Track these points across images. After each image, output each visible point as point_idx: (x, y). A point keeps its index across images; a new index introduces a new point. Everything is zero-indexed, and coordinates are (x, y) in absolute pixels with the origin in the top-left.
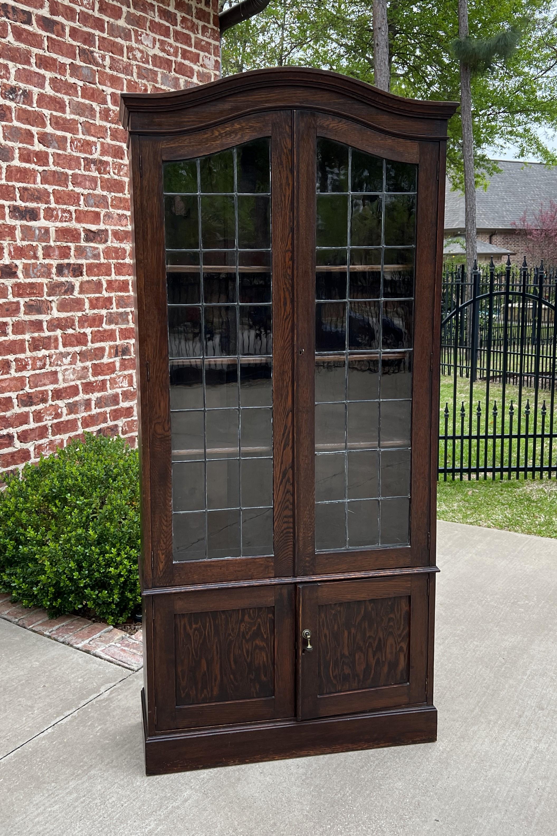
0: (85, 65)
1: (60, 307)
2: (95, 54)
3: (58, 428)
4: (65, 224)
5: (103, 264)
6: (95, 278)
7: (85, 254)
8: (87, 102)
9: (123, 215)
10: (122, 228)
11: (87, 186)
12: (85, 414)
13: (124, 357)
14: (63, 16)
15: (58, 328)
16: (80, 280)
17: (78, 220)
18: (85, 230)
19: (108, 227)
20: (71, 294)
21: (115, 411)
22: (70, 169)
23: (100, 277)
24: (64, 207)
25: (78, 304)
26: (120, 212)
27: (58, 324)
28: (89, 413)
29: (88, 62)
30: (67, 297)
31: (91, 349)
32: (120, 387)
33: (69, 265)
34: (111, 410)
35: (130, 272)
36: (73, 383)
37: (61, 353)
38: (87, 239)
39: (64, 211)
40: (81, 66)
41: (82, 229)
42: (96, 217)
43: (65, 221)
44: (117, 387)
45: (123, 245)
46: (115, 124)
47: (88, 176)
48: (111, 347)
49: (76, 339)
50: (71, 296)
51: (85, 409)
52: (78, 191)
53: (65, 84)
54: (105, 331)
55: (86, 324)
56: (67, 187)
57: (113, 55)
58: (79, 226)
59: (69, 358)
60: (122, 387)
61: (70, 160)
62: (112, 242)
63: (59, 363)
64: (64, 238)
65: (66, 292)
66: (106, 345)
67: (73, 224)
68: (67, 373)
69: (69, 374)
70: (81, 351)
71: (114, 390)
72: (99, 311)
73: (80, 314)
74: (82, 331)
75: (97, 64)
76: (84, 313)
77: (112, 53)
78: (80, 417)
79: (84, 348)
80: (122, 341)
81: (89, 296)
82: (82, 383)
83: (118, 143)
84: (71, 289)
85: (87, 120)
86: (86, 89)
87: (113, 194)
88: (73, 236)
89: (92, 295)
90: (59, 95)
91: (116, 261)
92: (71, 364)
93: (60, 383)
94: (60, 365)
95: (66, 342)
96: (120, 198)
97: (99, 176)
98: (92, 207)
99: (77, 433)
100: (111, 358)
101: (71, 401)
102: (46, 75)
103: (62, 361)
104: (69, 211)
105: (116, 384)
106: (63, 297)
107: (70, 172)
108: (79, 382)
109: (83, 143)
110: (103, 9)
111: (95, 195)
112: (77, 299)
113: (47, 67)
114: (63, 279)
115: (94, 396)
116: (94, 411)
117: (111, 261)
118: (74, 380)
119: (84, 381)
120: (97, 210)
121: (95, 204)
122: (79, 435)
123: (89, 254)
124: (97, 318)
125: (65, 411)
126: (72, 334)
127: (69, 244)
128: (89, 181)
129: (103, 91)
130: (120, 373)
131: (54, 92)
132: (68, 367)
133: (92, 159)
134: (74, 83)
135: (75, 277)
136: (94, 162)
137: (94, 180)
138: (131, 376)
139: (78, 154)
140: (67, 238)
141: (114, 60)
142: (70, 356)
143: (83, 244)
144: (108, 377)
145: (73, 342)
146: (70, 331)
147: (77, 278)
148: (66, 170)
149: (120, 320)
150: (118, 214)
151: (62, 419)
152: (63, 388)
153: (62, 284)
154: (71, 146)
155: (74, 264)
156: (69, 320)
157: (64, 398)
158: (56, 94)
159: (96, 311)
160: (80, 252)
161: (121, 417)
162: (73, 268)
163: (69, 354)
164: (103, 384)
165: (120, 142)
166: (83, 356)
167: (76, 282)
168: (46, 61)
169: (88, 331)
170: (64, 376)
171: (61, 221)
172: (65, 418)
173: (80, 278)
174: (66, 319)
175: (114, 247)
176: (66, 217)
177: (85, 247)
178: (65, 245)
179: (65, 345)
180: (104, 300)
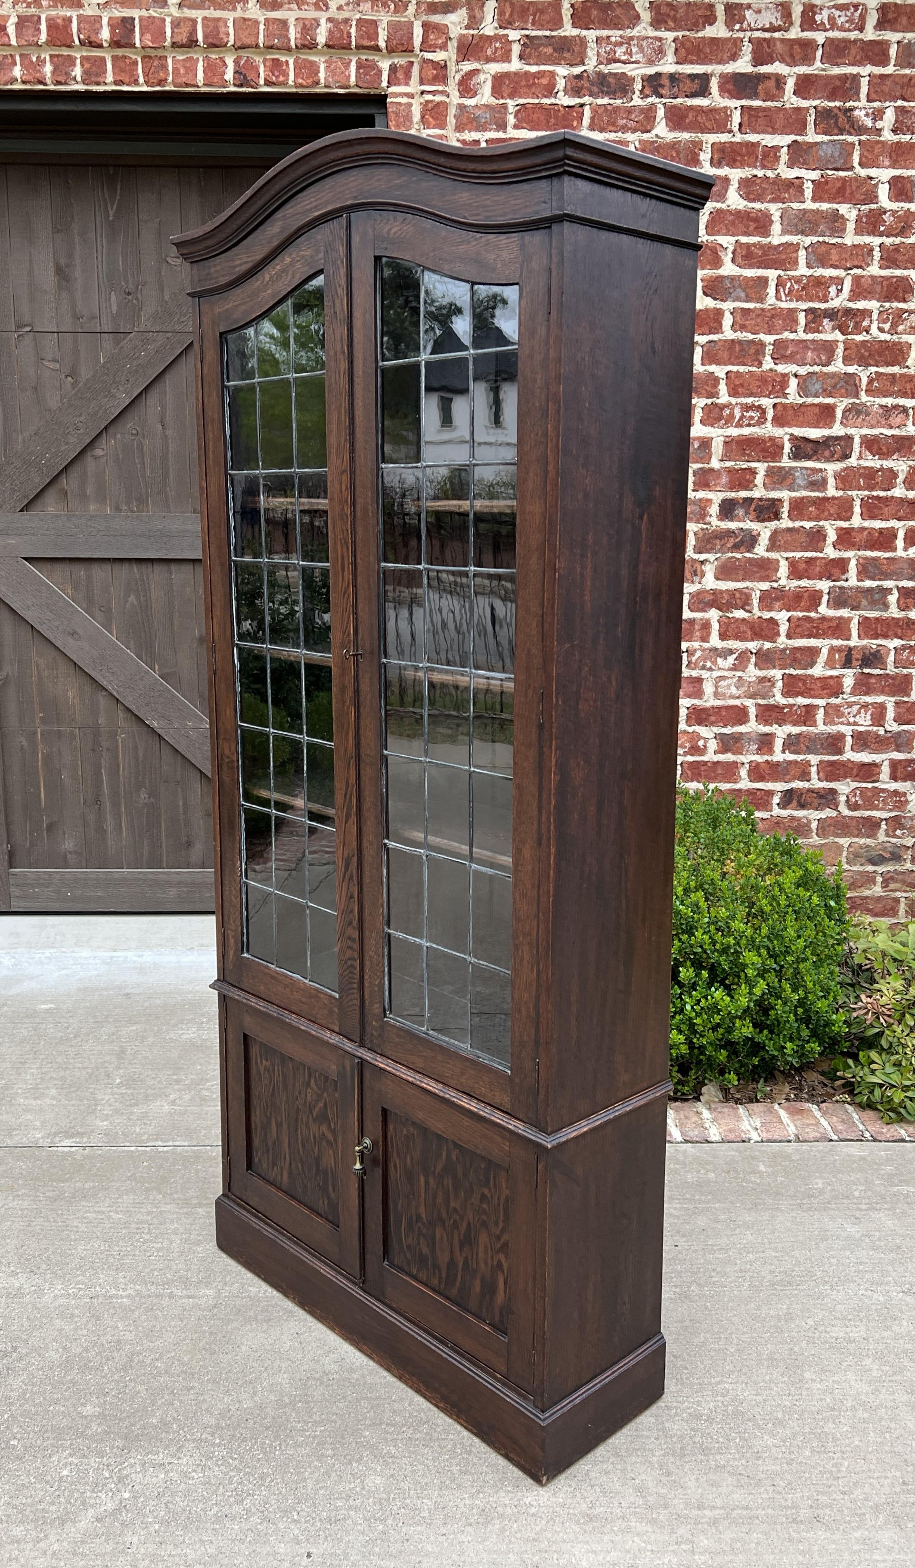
0: (826, 138)
1: (722, 573)
2: (856, 113)
3: (696, 771)
4: (746, 431)
5: (833, 498)
6: (808, 525)
7: (789, 481)
8: (825, 206)
9: (895, 407)
10: (889, 432)
11: (809, 360)
12: (759, 758)
13: (866, 671)
14: (783, 61)
15: (712, 606)
16: (773, 528)
17: (779, 421)
18: (793, 438)
19: (851, 431)
20: (749, 551)
21: (832, 764)
22: (770, 333)
23: (821, 523)
24: (749, 400)
25: (766, 569)
26: (889, 401)
27: (714, 601)
28: (766, 757)
29: (836, 131)
30: (739, 556)
31: (785, 649)
32: (849, 724)
33: (748, 501)
34: (821, 762)
35: (901, 513)
36: (737, 702)
37: (714, 650)
38: (797, 455)
39: (747, 408)
40: (817, 143)
41: (786, 438)
42: (826, 414)
43: (749, 425)
44: (842, 723)
45: (887, 464)
46: (896, 236)
47: (814, 341)
48: (832, 650)
49: (752, 628)
50: (748, 555)
51: (759, 749)
52: (786, 371)
53: (774, 183)
54: (823, 619)
55: (778, 605)
56: (760, 364)
57: (905, 104)
58: (778, 432)
59: (731, 660)
60: (855, 724)
61: (773, 316)
62: (860, 458)
63: (709, 664)
64: (744, 455)
65: (736, 547)
66: (824, 644)
67: (768, 430)
68: (722, 683)
69: (729, 686)
70: (760, 650)
71: (834, 728)
72: (811, 582)
73: (765, 586)
74: (767, 615)
75: (860, 130)
76: (775, 585)
77: (904, 99)
78: (745, 761)
79: (768, 645)
80: (865, 642)
81: (790, 555)
82: (758, 705)
83: (898, 272)
84: (750, 540)
85: (821, 239)
86: (827, 183)
87: (873, 369)
88: (764, 450)
89: (798, 555)
90: (758, 206)
91: (866, 493)
92: (734, 668)
93: (705, 698)
94: (710, 669)
95: (727, 630)
96: (893, 375)
97: (840, 337)
98: (816, 396)
99: (737, 786)
100: (833, 668)
101: (728, 730)
102: (731, 177)
103: (715, 663)
104: (759, 406)
105: (839, 717)
106: (730, 555)
107: (769, 339)
108: (749, 703)
109: (807, 284)
110: (889, 21)
111: (826, 374)
112: (762, 559)
113: (735, 161)
114: (733, 525)
115: (782, 732)
116: (778, 756)
117: (854, 493)
118: (738, 698)
119: (762, 702)
120: (829, 401)
121: (825, 390)
122: (740, 790)
123: (800, 481)
124: (806, 595)
125: (713, 745)
126: (744, 620)
127: (753, 465)
128: (814, 350)
129: (871, 178)
130: (853, 699)
131: (745, 203)
132: (726, 674)
133: (826, 310)
134: (797, 178)
135: (763, 521)
136: (831, 314)
137: (829, 348)
138: (882, 707)
139: (793, 305)
140: (748, 455)
141: (908, 112)
142: (735, 656)
143: (786, 462)
144: (821, 702)
145: (744, 632)
146: (740, 614)
147: (767, 524)
148: (762, 336)
149: (864, 602)
150: (881, 406)
151: (705, 758)
152: (713, 707)
153: (730, 533)
154: (777, 291)
155: (760, 499)
156: (738, 595)
157: (713, 724)
158: (751, 205)
159: (804, 583)
160: (778, 478)
161: (846, 778)
162: (758, 506)
163: (731, 652)
164: (807, 712)
165: (906, 268)
166: (765, 659)
167: (764, 531)
168: (734, 151)
169: (782, 616)
170: (716, 687)
171: (739, 425)
172: (710, 756)
173: (774, 525)
174: (732, 593)
175: (865, 468)
176: (752, 418)
177: (791, 468)
178: (744, 467)
179: (723, 636)
180: (826, 564)
